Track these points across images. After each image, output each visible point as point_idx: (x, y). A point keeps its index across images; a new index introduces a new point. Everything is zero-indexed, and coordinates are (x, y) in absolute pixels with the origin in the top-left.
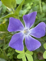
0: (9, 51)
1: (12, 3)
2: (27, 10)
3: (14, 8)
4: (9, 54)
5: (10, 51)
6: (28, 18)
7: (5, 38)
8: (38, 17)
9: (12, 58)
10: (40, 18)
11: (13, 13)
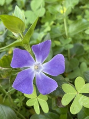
0: (17, 95)
1: (19, 27)
2: (45, 33)
3: (22, 33)
4: (17, 100)
5: (19, 95)
6: (40, 48)
7: (10, 76)
8: (62, 44)
9: (22, 105)
10: (64, 45)
11: (21, 40)
